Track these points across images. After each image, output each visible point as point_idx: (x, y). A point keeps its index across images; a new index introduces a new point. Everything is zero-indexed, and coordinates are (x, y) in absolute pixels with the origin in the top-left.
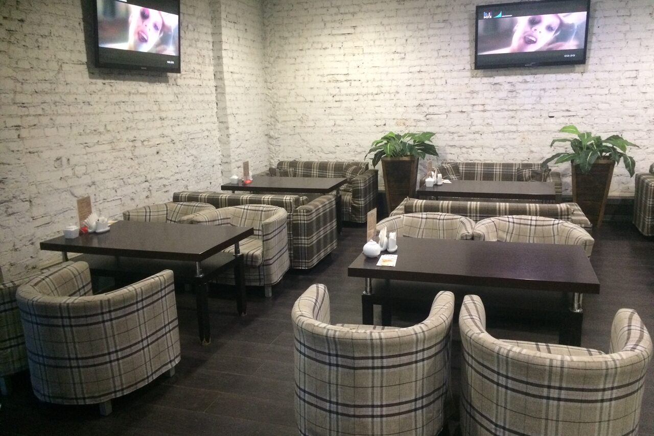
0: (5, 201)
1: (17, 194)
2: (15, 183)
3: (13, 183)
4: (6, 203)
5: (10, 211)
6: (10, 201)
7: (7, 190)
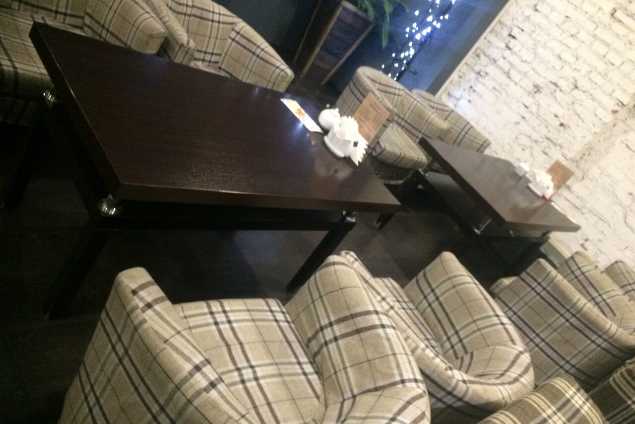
0: (552, 141)
1: (565, 145)
2: (572, 137)
3: (570, 135)
4: (551, 144)
5: (547, 150)
6: (555, 144)
7: (561, 135)
